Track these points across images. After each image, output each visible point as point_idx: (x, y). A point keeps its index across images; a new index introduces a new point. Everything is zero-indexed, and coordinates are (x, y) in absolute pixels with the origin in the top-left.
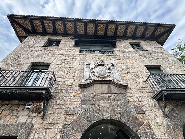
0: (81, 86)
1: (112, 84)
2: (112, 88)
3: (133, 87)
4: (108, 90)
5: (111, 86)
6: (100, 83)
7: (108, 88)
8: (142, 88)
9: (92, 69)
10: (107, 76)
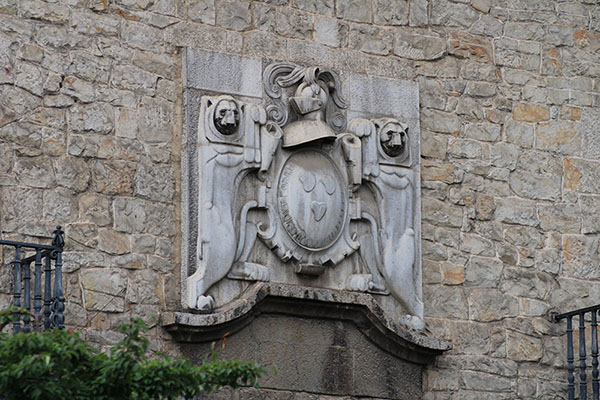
0: (186, 334)
1: (359, 328)
2: (354, 353)
3: (473, 354)
4: (328, 371)
5: (354, 338)
6: (292, 311)
7: (332, 352)
8: (519, 363)
9: (253, 173)
10: (341, 257)
